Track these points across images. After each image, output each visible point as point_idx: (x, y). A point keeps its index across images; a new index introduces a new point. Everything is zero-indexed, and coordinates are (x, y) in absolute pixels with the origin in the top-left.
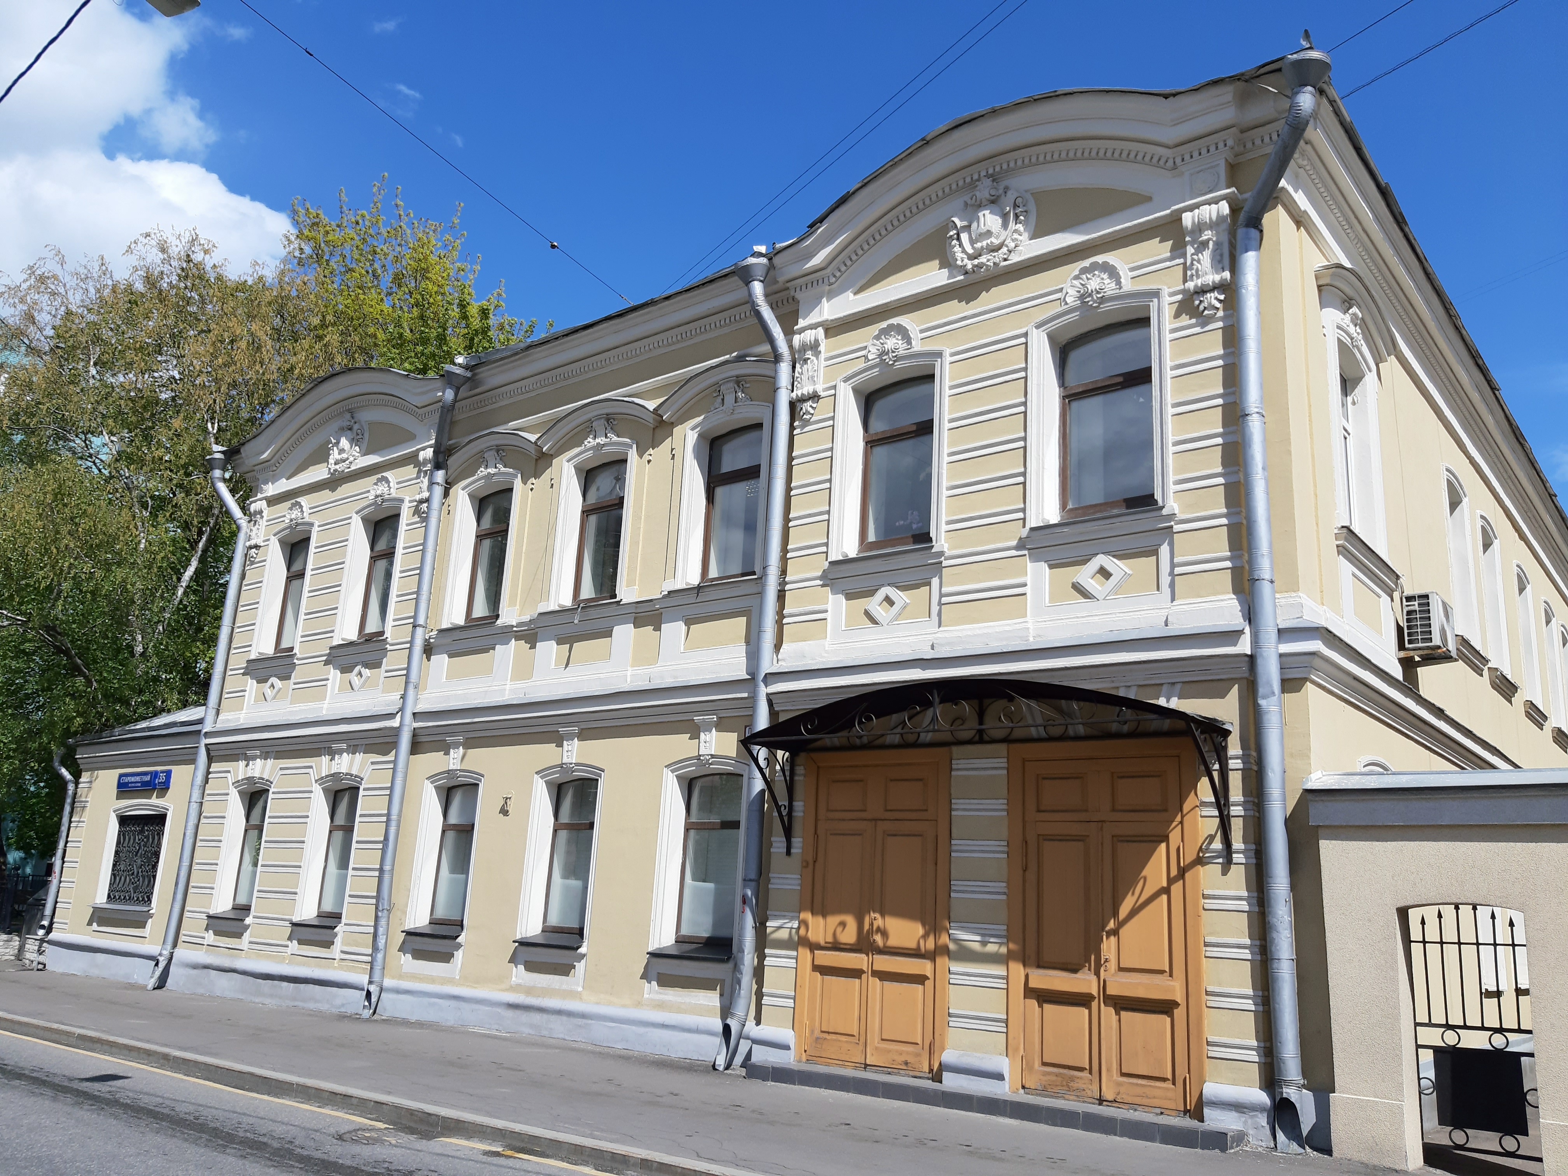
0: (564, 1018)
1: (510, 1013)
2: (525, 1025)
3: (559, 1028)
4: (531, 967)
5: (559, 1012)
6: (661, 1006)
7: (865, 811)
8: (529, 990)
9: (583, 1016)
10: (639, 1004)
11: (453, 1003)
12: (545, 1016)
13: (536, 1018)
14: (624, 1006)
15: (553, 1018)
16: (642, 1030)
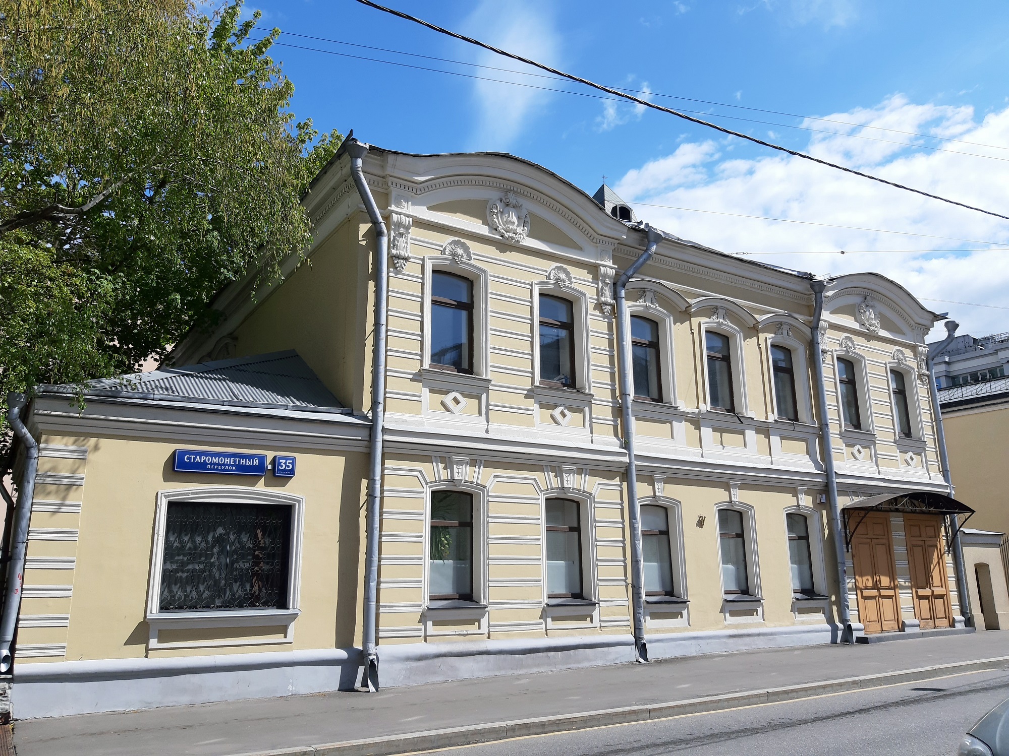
0: (761, 637)
1: (731, 640)
2: (742, 646)
3: (760, 643)
4: (733, 614)
5: (759, 635)
6: (803, 623)
7: (867, 534)
8: (737, 626)
9: (772, 634)
10: (794, 624)
11: (693, 642)
12: (751, 638)
13: (747, 639)
14: (787, 626)
15: (756, 638)
16: (799, 635)
